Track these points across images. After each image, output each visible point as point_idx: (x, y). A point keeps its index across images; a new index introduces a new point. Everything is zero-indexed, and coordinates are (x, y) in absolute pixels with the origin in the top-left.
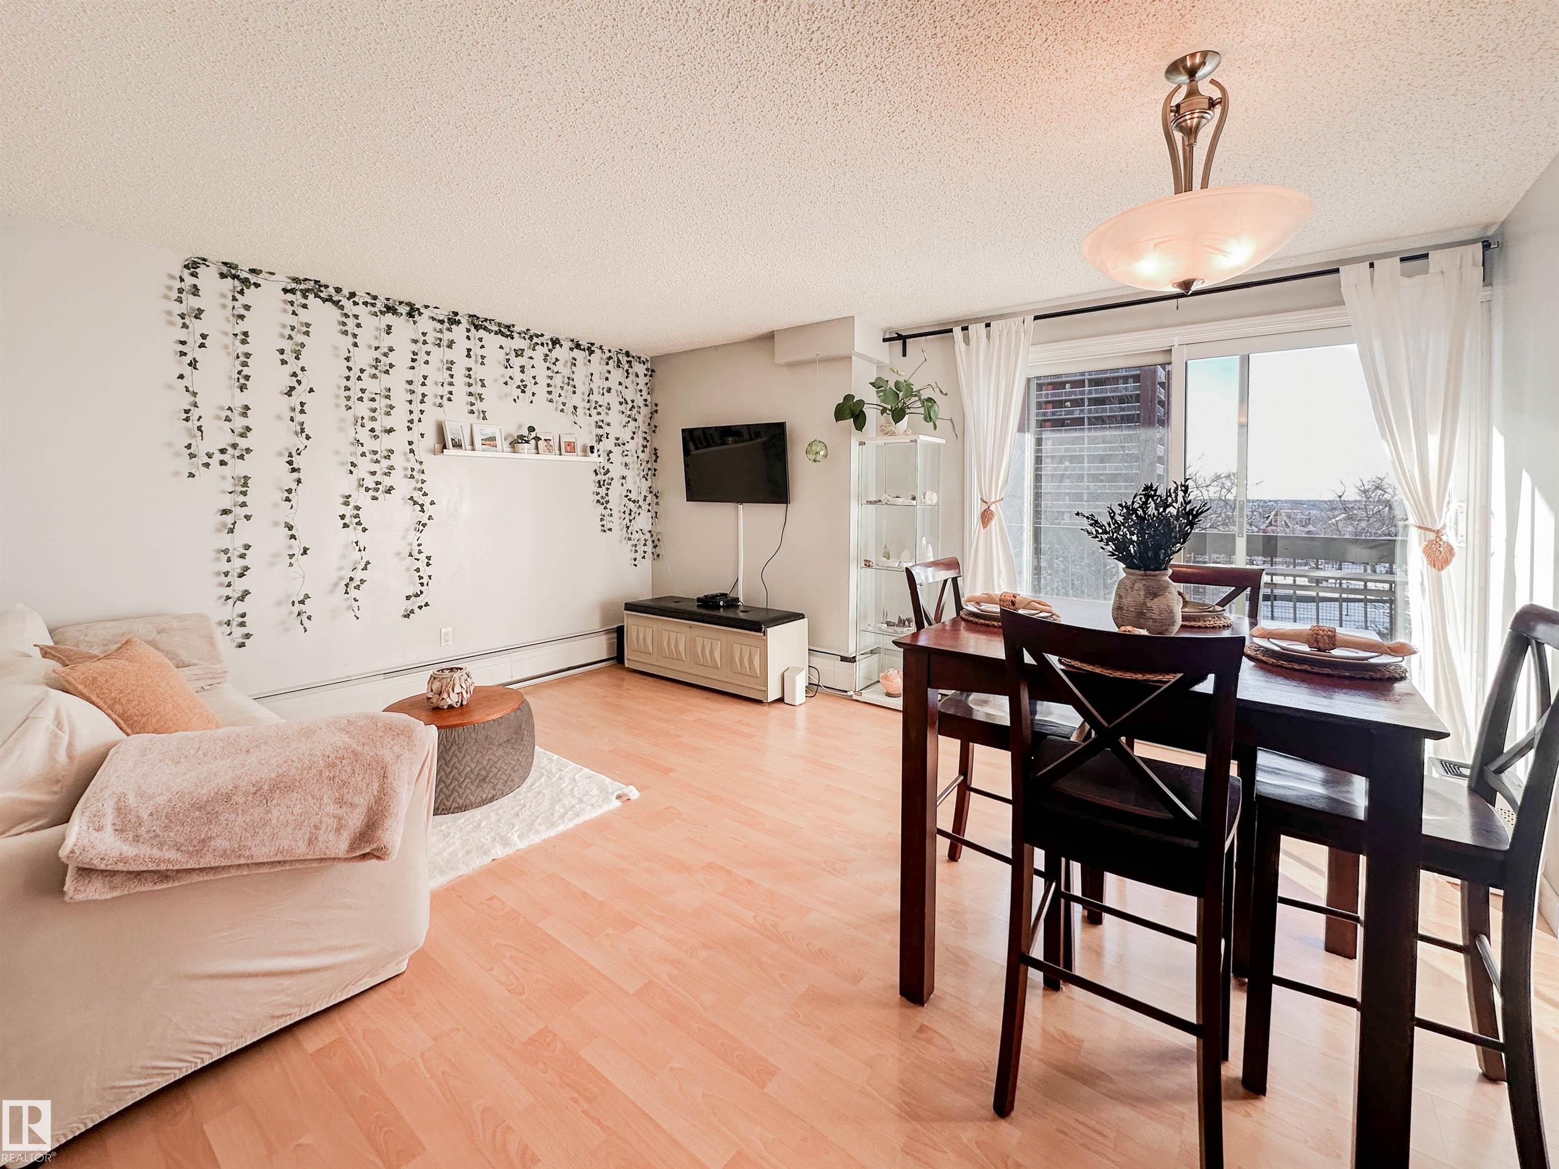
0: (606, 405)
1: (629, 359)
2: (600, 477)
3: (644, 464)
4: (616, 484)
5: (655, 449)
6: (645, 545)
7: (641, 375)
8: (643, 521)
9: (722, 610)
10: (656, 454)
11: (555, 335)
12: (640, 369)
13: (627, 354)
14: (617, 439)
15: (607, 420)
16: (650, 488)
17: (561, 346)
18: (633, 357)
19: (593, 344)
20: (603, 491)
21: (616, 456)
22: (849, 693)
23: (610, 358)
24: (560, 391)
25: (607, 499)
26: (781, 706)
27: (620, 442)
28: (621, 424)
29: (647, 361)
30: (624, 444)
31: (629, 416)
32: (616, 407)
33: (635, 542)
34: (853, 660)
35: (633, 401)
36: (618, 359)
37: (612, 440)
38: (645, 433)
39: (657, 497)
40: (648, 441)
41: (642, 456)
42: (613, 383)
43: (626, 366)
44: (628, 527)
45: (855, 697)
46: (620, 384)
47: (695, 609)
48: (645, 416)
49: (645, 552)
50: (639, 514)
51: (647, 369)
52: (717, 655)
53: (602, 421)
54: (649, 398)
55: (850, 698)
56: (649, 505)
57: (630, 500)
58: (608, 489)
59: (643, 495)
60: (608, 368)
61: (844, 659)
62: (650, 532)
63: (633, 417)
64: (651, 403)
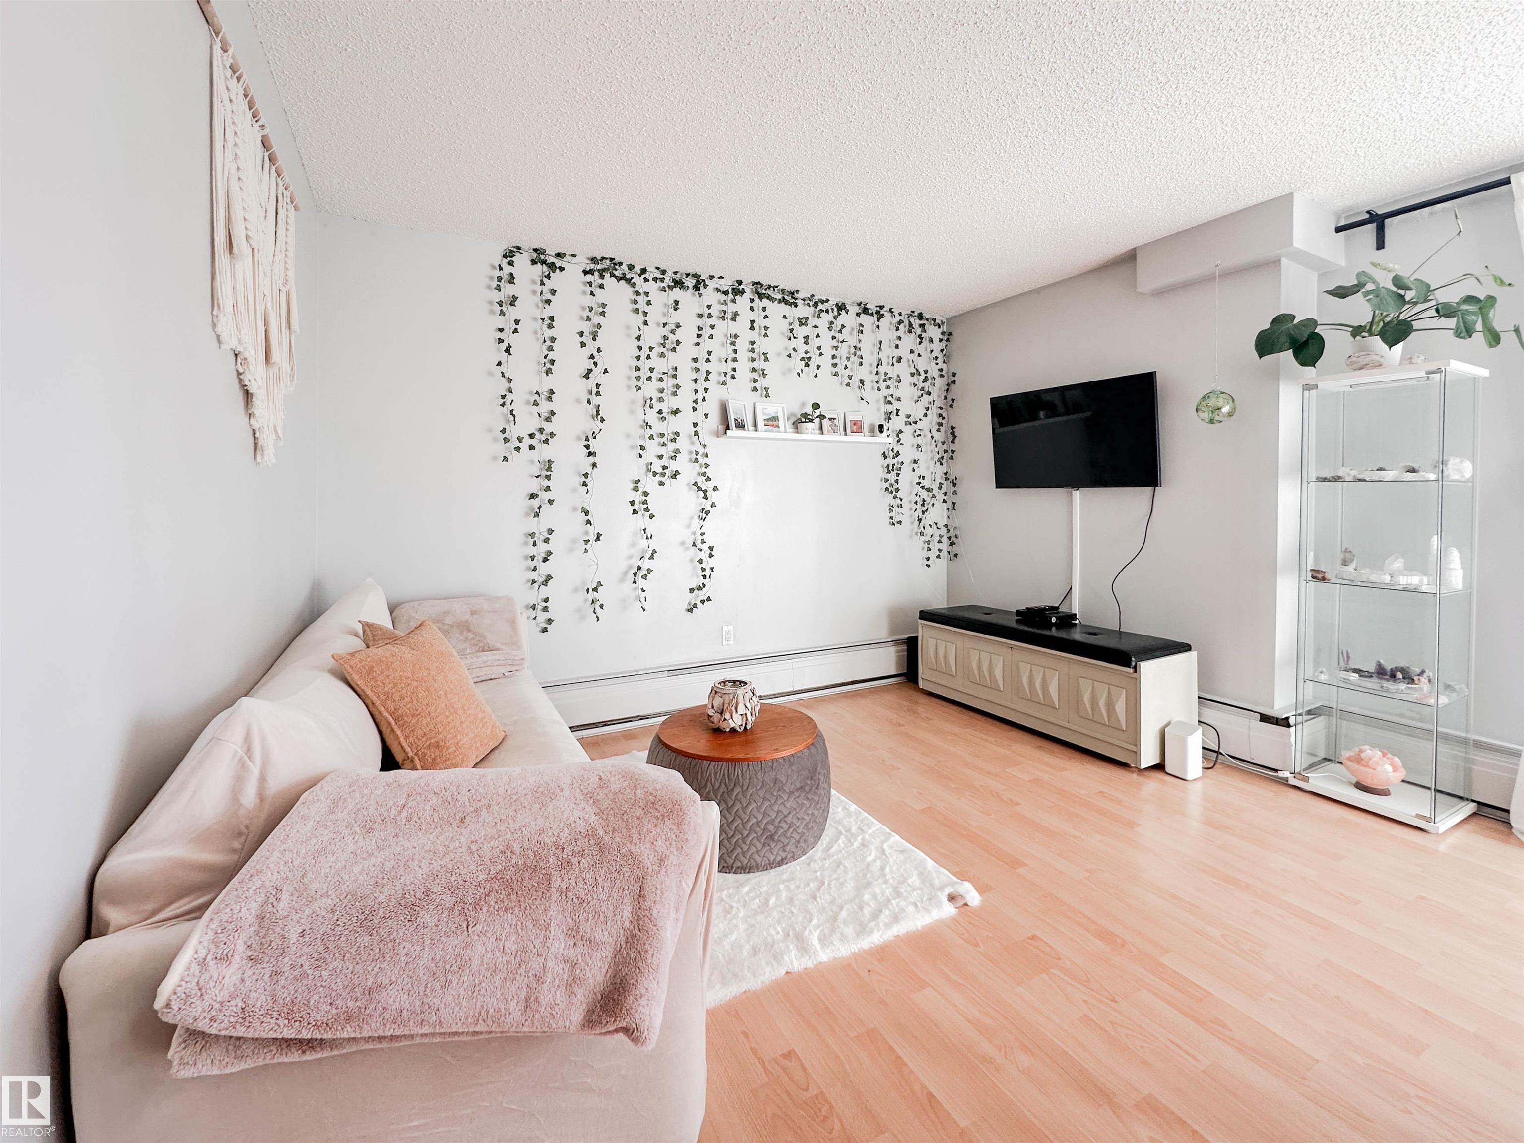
0: (896, 377)
1: (922, 322)
2: (890, 461)
3: (940, 444)
4: (906, 470)
5: (954, 427)
6: (940, 542)
7: (936, 340)
8: (937, 513)
9: (1054, 629)
10: (953, 433)
11: (840, 300)
12: (933, 332)
13: (920, 316)
14: (909, 416)
15: (897, 394)
16: (946, 474)
17: (847, 312)
18: (927, 320)
19: (881, 307)
20: (892, 477)
21: (906, 437)
22: (1280, 774)
23: (901, 322)
24: (846, 362)
25: (896, 486)
26: (1159, 775)
27: (911, 419)
28: (912, 398)
29: (943, 323)
30: (916, 423)
31: (923, 389)
32: (907, 379)
33: (927, 538)
34: (1285, 723)
35: (926, 372)
36: (910, 322)
37: (902, 418)
38: (941, 408)
39: (955, 485)
40: (943, 418)
41: (937, 436)
42: (904, 352)
43: (919, 331)
44: (920, 520)
45: (1293, 781)
46: (912, 351)
47: (1013, 624)
48: (940, 389)
49: (940, 550)
50: (933, 504)
51: (943, 333)
52: (1053, 689)
53: (892, 396)
54: (945, 365)
55: (1284, 782)
56: (945, 494)
57: (923, 487)
58: (898, 475)
59: (938, 481)
60: (899, 333)
61: (1265, 718)
62: (946, 526)
63: (926, 389)
64: (947, 372)
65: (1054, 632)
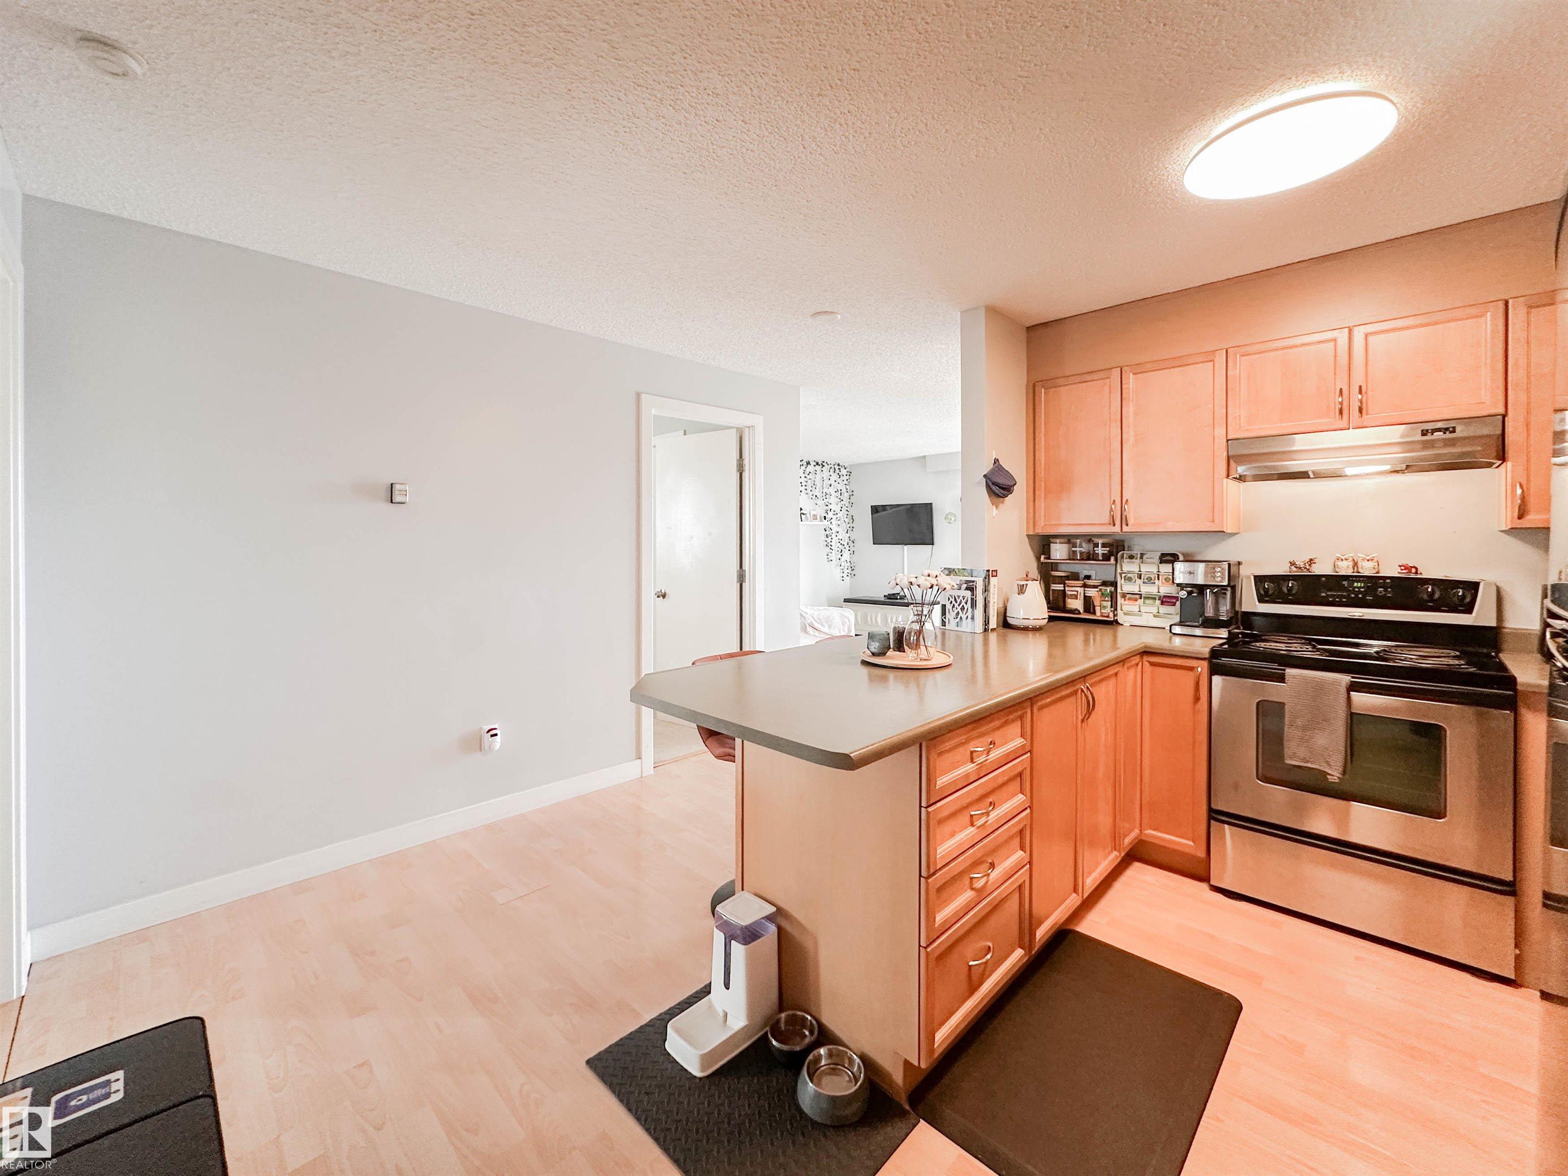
0: (830, 494)
1: (839, 467)
2: (827, 532)
3: (847, 524)
4: (834, 536)
6: (847, 568)
7: (845, 475)
8: (846, 555)
9: (898, 599)
10: (852, 519)
11: (807, 460)
12: (844, 472)
13: (839, 465)
14: (835, 511)
15: (830, 502)
16: (850, 537)
17: (811, 465)
18: (842, 467)
19: (823, 462)
20: (829, 540)
21: (834, 520)
23: (831, 468)
24: (811, 489)
25: (830, 544)
27: (836, 513)
28: (836, 503)
29: (848, 468)
31: (840, 499)
32: (833, 494)
33: (842, 567)
35: (841, 490)
36: (835, 468)
37: (832, 512)
38: (848, 508)
39: (855, 542)
40: (849, 512)
41: (847, 520)
42: (832, 482)
43: (838, 471)
44: (839, 559)
46: (835, 481)
47: (884, 600)
48: (847, 499)
49: (847, 573)
50: (844, 551)
51: (847, 472)
53: (828, 502)
54: (848, 487)
56: (850, 547)
57: (841, 544)
58: (832, 539)
59: (847, 541)
60: (830, 473)
62: (850, 561)
63: (842, 499)
64: (850, 490)
65: (898, 601)
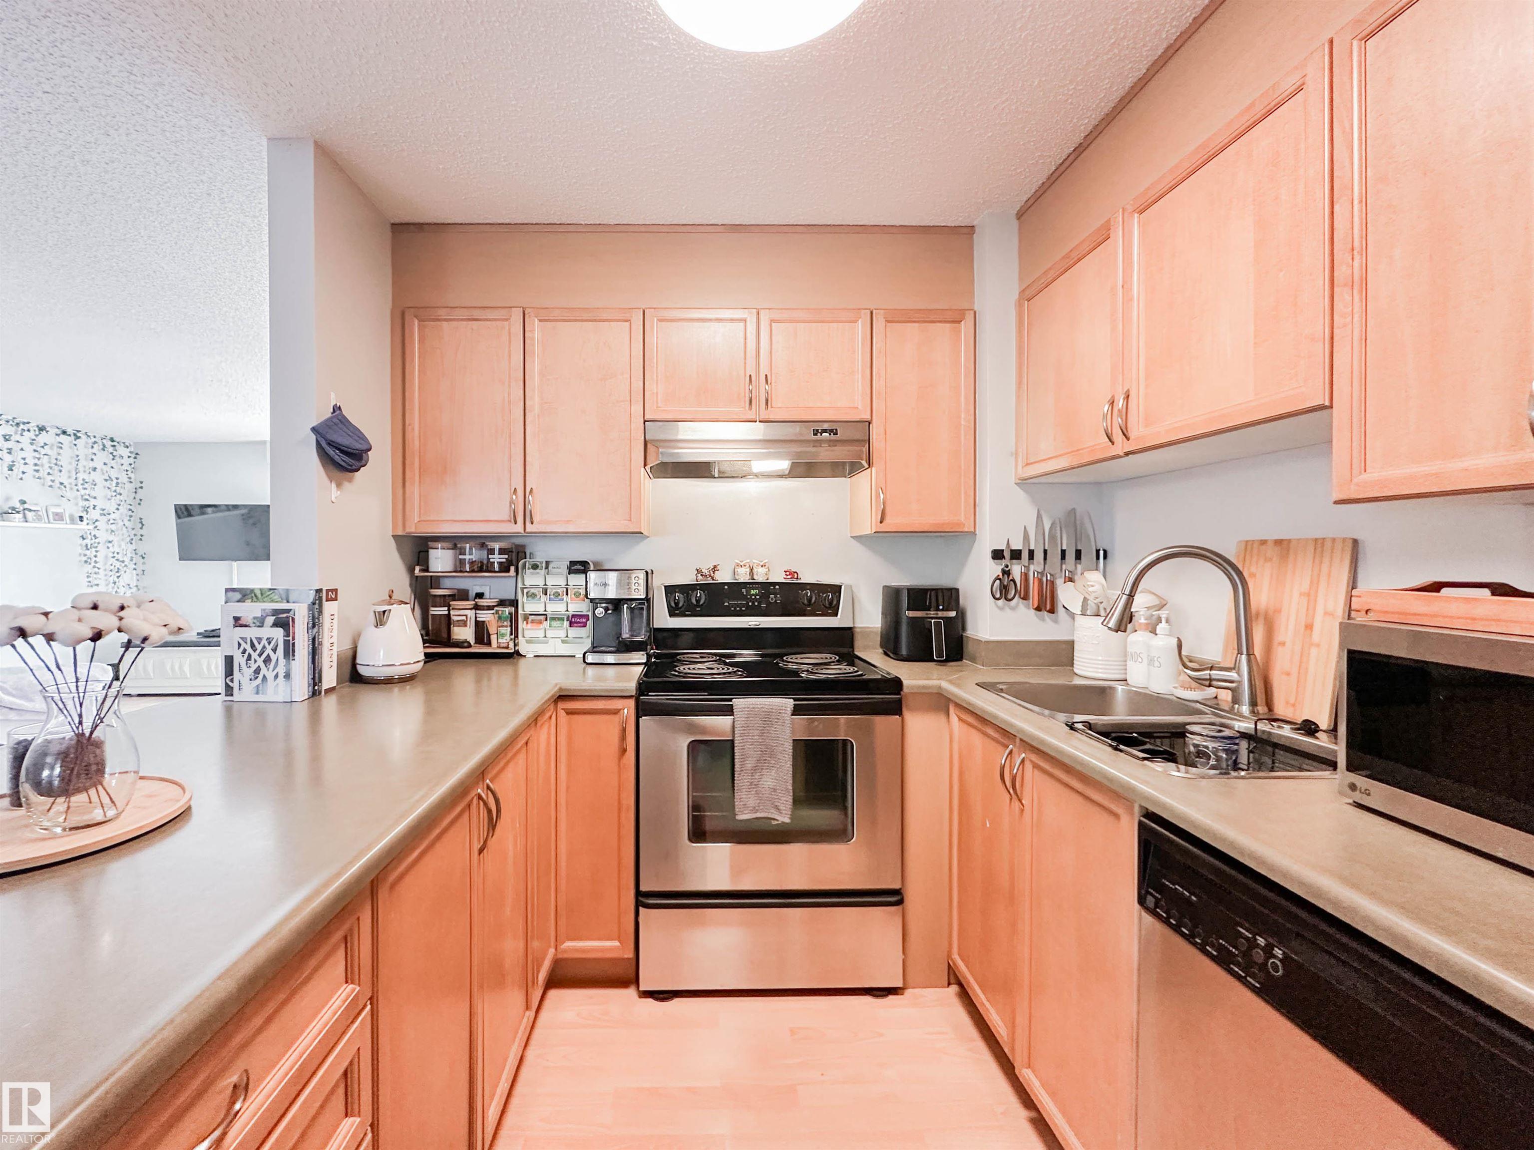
0: (92, 482)
1: (113, 444)
2: (87, 542)
3: (130, 530)
4: (103, 547)
5: (141, 519)
7: (125, 457)
8: (129, 577)
10: (141, 523)
11: (41, 423)
12: (125, 452)
13: (112, 440)
14: (104, 510)
15: (93, 494)
16: (135, 550)
17: (47, 432)
18: (118, 442)
19: (79, 431)
20: (92, 553)
21: (102, 525)
23: (95, 443)
24: (47, 470)
25: (94, 559)
27: (105, 512)
28: (106, 497)
29: (130, 445)
30: (109, 514)
31: (115, 491)
32: (100, 483)
35: (117, 479)
36: (103, 443)
37: (98, 511)
38: (131, 505)
39: (143, 558)
40: (133, 512)
41: (127, 524)
42: (98, 464)
43: (111, 450)
46: (105, 464)
48: (129, 492)
50: (125, 571)
51: (131, 452)
53: (89, 495)
54: (132, 475)
57: (117, 560)
58: (96, 551)
59: (129, 555)
60: (94, 450)
62: (137, 586)
63: (118, 491)
64: (135, 480)
